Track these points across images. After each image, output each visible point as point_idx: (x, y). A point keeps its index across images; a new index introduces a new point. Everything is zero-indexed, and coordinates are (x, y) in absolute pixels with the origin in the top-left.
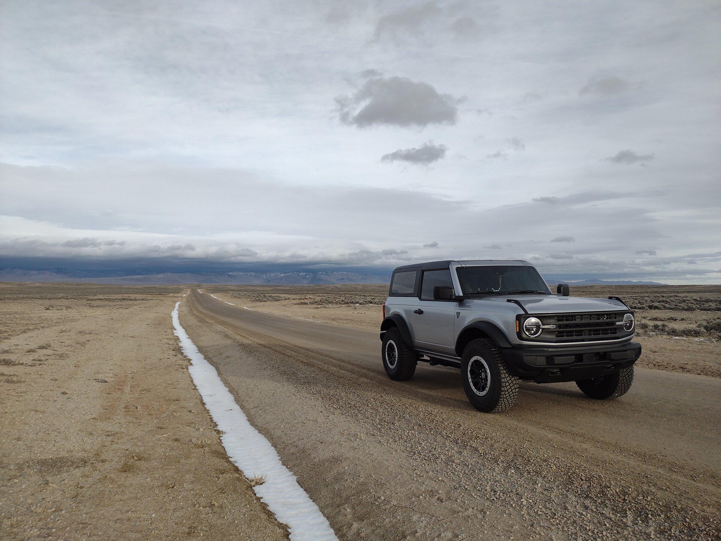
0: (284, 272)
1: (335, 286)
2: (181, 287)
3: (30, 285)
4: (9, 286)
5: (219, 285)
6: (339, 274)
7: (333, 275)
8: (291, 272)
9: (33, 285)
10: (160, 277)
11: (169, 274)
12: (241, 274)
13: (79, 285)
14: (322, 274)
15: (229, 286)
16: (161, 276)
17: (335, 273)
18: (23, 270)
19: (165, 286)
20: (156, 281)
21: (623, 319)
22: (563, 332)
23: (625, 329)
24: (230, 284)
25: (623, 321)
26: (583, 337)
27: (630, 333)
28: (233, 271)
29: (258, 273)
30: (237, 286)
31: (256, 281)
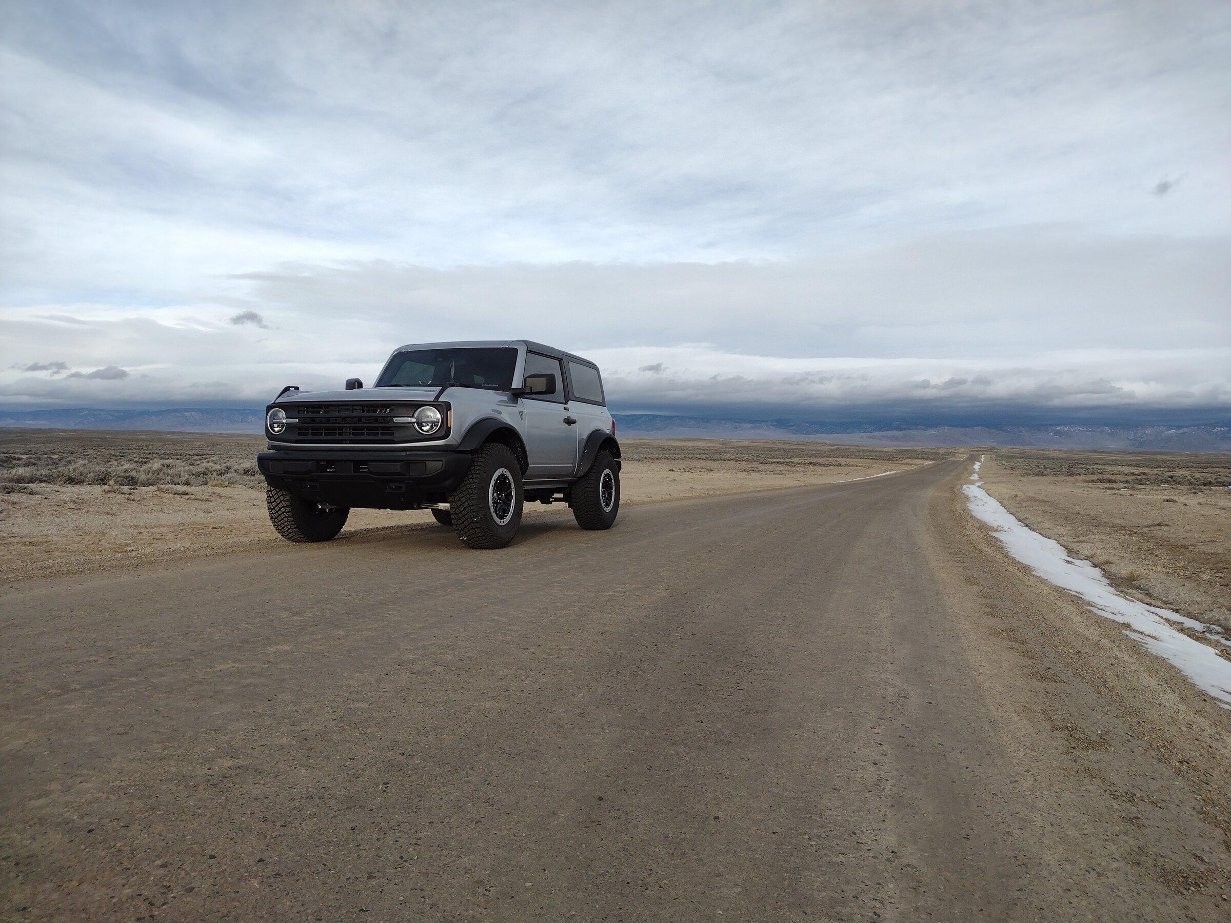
0: (1175, 426)
2: (960, 451)
3: (736, 444)
4: (712, 445)
5: (1030, 450)
8: (1191, 426)
9: (741, 444)
10: (930, 434)
11: (946, 429)
12: (1080, 429)
13: (801, 444)
15: (1050, 451)
16: (933, 432)
18: (733, 423)
19: (933, 449)
20: (923, 440)
21: (413, 415)
22: (307, 429)
23: (419, 430)
24: (1056, 447)
25: (413, 417)
26: (337, 437)
27: (433, 436)
28: (1065, 425)
29: (1118, 429)
30: (1067, 452)
31: (1113, 443)
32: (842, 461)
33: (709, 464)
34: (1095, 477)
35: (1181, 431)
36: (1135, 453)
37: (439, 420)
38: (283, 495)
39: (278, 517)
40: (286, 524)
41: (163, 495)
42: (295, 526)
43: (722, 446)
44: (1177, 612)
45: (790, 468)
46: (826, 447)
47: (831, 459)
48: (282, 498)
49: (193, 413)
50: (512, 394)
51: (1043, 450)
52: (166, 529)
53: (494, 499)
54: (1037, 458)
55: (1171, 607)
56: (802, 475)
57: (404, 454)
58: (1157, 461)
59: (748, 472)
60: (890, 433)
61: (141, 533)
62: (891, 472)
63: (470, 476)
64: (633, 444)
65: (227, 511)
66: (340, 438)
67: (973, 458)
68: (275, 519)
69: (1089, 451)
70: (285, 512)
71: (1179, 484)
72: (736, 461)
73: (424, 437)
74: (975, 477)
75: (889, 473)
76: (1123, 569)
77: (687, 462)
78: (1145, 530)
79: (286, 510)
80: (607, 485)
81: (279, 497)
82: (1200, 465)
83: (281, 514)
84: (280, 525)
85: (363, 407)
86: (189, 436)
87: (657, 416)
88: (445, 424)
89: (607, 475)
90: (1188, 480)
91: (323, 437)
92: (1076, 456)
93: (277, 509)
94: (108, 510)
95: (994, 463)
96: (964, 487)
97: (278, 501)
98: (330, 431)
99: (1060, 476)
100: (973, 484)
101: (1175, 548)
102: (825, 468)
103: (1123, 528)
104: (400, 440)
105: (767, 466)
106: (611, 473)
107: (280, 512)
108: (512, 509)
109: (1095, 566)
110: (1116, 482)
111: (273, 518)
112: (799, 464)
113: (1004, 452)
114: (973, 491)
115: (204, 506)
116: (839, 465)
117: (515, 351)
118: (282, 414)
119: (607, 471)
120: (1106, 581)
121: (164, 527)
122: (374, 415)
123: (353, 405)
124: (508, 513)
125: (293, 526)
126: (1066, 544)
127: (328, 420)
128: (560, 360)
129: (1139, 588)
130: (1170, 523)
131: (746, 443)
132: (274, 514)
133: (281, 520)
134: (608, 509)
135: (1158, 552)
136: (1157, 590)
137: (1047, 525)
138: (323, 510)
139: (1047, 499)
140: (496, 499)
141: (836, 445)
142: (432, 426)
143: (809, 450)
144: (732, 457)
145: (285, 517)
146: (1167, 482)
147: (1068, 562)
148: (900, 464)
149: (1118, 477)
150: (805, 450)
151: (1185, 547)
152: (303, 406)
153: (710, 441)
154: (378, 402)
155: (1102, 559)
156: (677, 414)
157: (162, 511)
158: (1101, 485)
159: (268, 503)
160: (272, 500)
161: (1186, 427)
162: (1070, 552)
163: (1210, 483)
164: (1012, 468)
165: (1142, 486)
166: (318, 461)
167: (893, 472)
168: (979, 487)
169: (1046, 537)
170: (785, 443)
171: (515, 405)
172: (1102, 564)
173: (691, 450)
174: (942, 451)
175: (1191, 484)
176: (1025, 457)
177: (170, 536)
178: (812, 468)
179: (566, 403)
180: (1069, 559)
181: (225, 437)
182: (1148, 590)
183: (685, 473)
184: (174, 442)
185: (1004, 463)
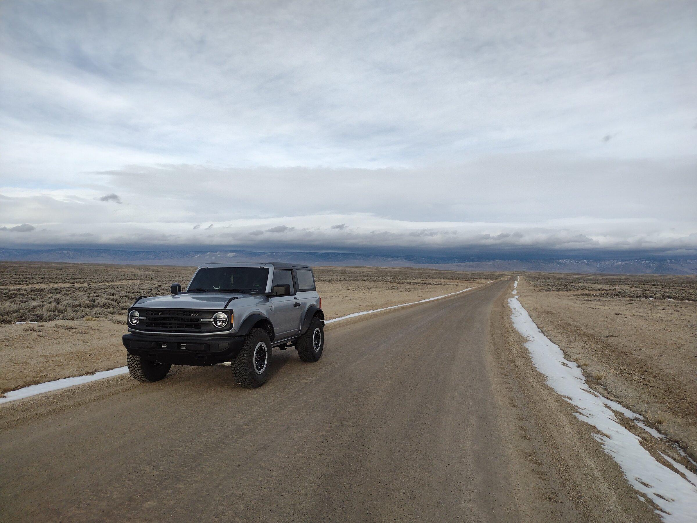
0: (621, 260)
1: (686, 277)
2: (507, 274)
3: (384, 270)
5: (544, 273)
6: (694, 262)
7: (687, 263)
8: (629, 260)
9: (386, 270)
10: (490, 264)
11: (499, 261)
12: (571, 261)
13: (420, 270)
14: (671, 262)
16: (492, 263)
17: (688, 261)
18: (382, 257)
19: (492, 273)
20: (487, 267)
21: (212, 317)
22: (152, 323)
23: (216, 326)
24: (559, 272)
25: (212, 318)
26: (169, 329)
27: (222, 329)
28: (563, 259)
29: (591, 261)
30: (565, 274)
31: (588, 269)
32: (443, 281)
33: (369, 284)
34: (579, 292)
35: (625, 263)
36: (600, 275)
37: (227, 319)
38: (136, 357)
39: (133, 369)
40: (138, 373)
41: (59, 330)
42: (143, 375)
43: (376, 271)
44: (621, 404)
45: (414, 286)
46: (434, 271)
47: (437, 280)
48: (136, 359)
49: (69, 251)
50: (266, 296)
51: (551, 273)
52: (63, 357)
53: (256, 359)
54: (548, 279)
55: (618, 400)
56: (420, 291)
57: (206, 339)
58: (612, 279)
59: (391, 289)
60: (468, 263)
61: (48, 361)
62: (469, 289)
63: (243, 350)
64: (326, 270)
65: (97, 340)
66: (171, 329)
67: (513, 279)
68: (131, 371)
69: (576, 274)
70: (137, 367)
71: (624, 297)
72: (384, 282)
73: (217, 329)
74: (515, 292)
75: (468, 289)
76: (595, 370)
77: (357, 283)
78: (605, 339)
79: (138, 366)
80: (317, 336)
81: (134, 359)
82: (634, 282)
83: (135, 368)
84: (134, 374)
85: (184, 312)
86: (66, 265)
87: (340, 253)
88: (230, 321)
89: (317, 331)
90: (628, 295)
91: (161, 328)
92: (569, 277)
93: (133, 365)
94: (28, 344)
95: (524, 282)
96: (509, 300)
97: (134, 361)
98: (165, 325)
99: (560, 291)
100: (514, 297)
101: (620, 353)
102: (433, 286)
103: (593, 336)
104: (204, 331)
105: (401, 285)
106: (319, 329)
107: (134, 367)
108: (265, 364)
109: (579, 366)
110: (590, 296)
111: (130, 370)
112: (419, 284)
113: (530, 274)
114: (514, 303)
115: (84, 337)
116: (441, 284)
117: (267, 270)
118: (137, 314)
119: (317, 329)
120: (584, 378)
121: (61, 356)
122: (189, 317)
123: (178, 311)
124: (263, 366)
125: (142, 375)
126: (563, 348)
127: (164, 319)
128: (292, 270)
129: (601, 384)
130: (617, 334)
131: (390, 269)
132: (131, 368)
133: (135, 371)
134: (317, 350)
135: (612, 358)
136: (610, 387)
137: (553, 333)
138: (158, 364)
139: (554, 312)
140: (257, 359)
141: (440, 270)
142: (222, 323)
143: (424, 273)
144: (382, 279)
145: (138, 370)
146: (617, 295)
147: (565, 365)
148: (474, 283)
149: (591, 292)
150: (422, 273)
151: (625, 354)
152: (150, 311)
153: (370, 268)
154: (192, 310)
155: (582, 362)
156: (351, 252)
157: (59, 343)
158: (582, 298)
159: (128, 362)
160: (130, 360)
161: (628, 260)
162: (567, 356)
163: (640, 296)
164: (535, 286)
165: (604, 299)
166: (157, 342)
167: (470, 288)
168: (517, 299)
169: (553, 342)
170: (411, 269)
171: (267, 303)
172: (582, 366)
173: (358, 273)
174: (497, 274)
175: (630, 297)
176: (542, 278)
177: (65, 362)
178: (426, 286)
179: (295, 294)
180: (565, 361)
181: (87, 265)
182: (606, 387)
183: (356, 291)
184: (57, 269)
185: (530, 282)
